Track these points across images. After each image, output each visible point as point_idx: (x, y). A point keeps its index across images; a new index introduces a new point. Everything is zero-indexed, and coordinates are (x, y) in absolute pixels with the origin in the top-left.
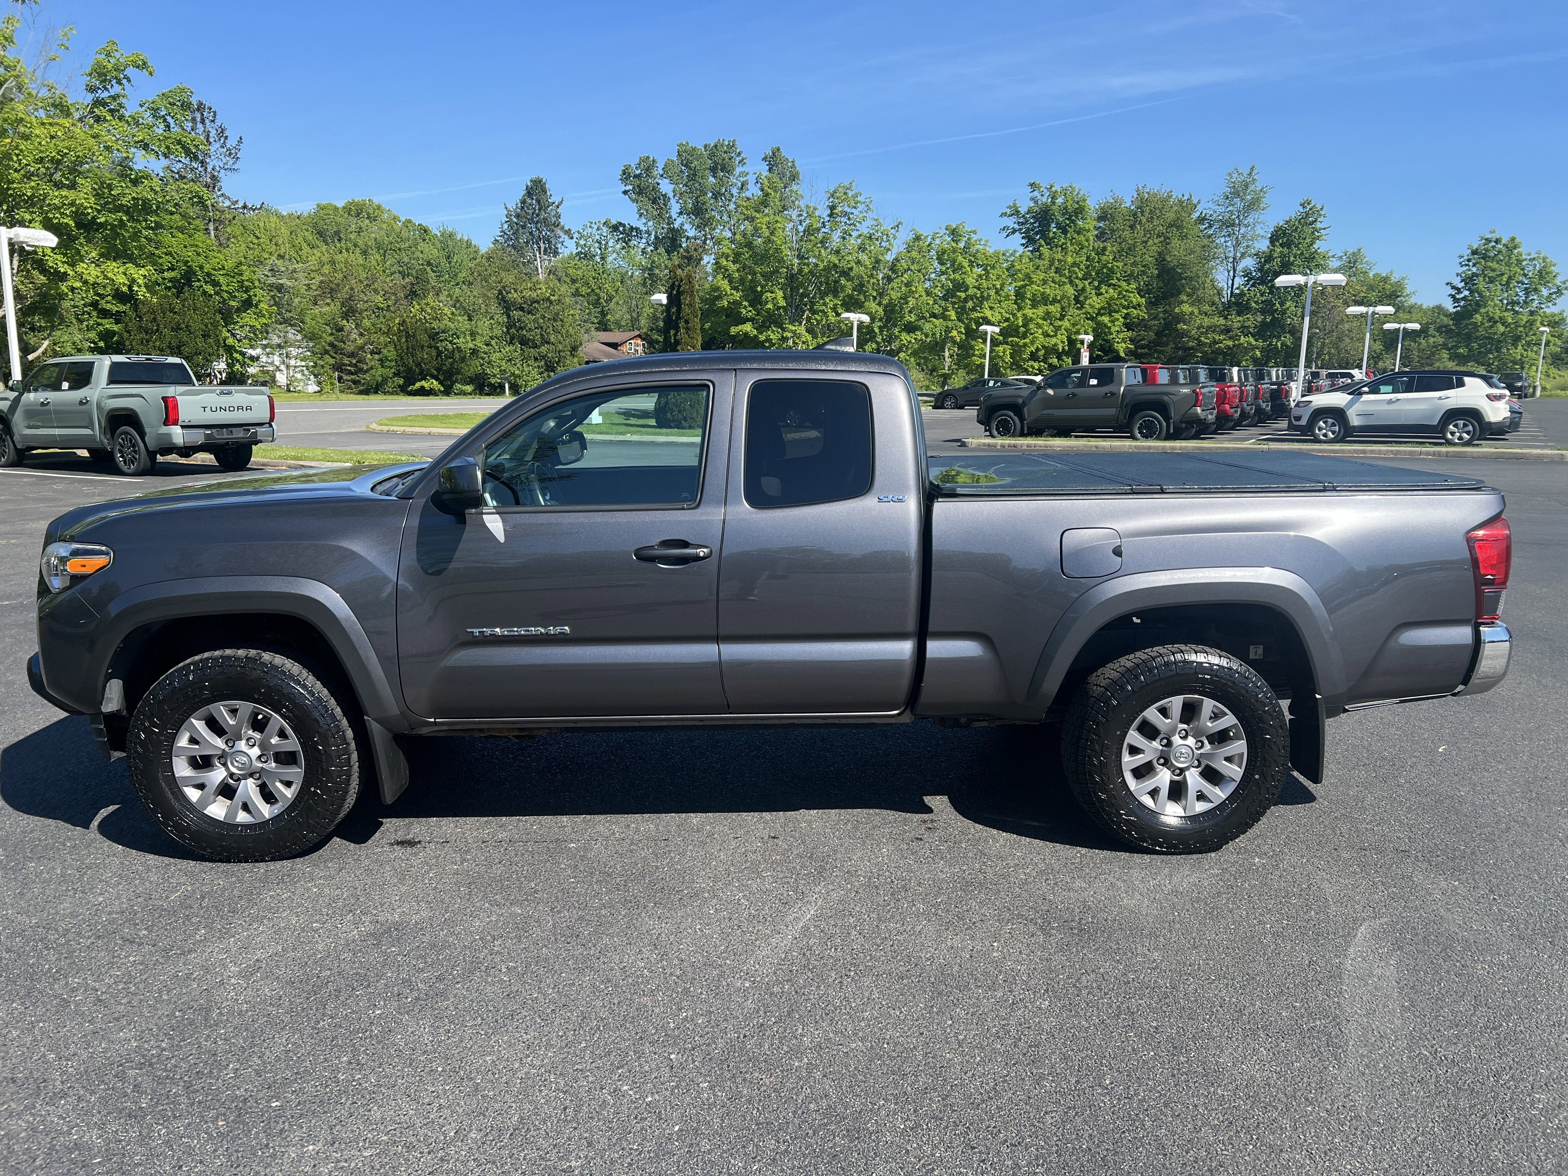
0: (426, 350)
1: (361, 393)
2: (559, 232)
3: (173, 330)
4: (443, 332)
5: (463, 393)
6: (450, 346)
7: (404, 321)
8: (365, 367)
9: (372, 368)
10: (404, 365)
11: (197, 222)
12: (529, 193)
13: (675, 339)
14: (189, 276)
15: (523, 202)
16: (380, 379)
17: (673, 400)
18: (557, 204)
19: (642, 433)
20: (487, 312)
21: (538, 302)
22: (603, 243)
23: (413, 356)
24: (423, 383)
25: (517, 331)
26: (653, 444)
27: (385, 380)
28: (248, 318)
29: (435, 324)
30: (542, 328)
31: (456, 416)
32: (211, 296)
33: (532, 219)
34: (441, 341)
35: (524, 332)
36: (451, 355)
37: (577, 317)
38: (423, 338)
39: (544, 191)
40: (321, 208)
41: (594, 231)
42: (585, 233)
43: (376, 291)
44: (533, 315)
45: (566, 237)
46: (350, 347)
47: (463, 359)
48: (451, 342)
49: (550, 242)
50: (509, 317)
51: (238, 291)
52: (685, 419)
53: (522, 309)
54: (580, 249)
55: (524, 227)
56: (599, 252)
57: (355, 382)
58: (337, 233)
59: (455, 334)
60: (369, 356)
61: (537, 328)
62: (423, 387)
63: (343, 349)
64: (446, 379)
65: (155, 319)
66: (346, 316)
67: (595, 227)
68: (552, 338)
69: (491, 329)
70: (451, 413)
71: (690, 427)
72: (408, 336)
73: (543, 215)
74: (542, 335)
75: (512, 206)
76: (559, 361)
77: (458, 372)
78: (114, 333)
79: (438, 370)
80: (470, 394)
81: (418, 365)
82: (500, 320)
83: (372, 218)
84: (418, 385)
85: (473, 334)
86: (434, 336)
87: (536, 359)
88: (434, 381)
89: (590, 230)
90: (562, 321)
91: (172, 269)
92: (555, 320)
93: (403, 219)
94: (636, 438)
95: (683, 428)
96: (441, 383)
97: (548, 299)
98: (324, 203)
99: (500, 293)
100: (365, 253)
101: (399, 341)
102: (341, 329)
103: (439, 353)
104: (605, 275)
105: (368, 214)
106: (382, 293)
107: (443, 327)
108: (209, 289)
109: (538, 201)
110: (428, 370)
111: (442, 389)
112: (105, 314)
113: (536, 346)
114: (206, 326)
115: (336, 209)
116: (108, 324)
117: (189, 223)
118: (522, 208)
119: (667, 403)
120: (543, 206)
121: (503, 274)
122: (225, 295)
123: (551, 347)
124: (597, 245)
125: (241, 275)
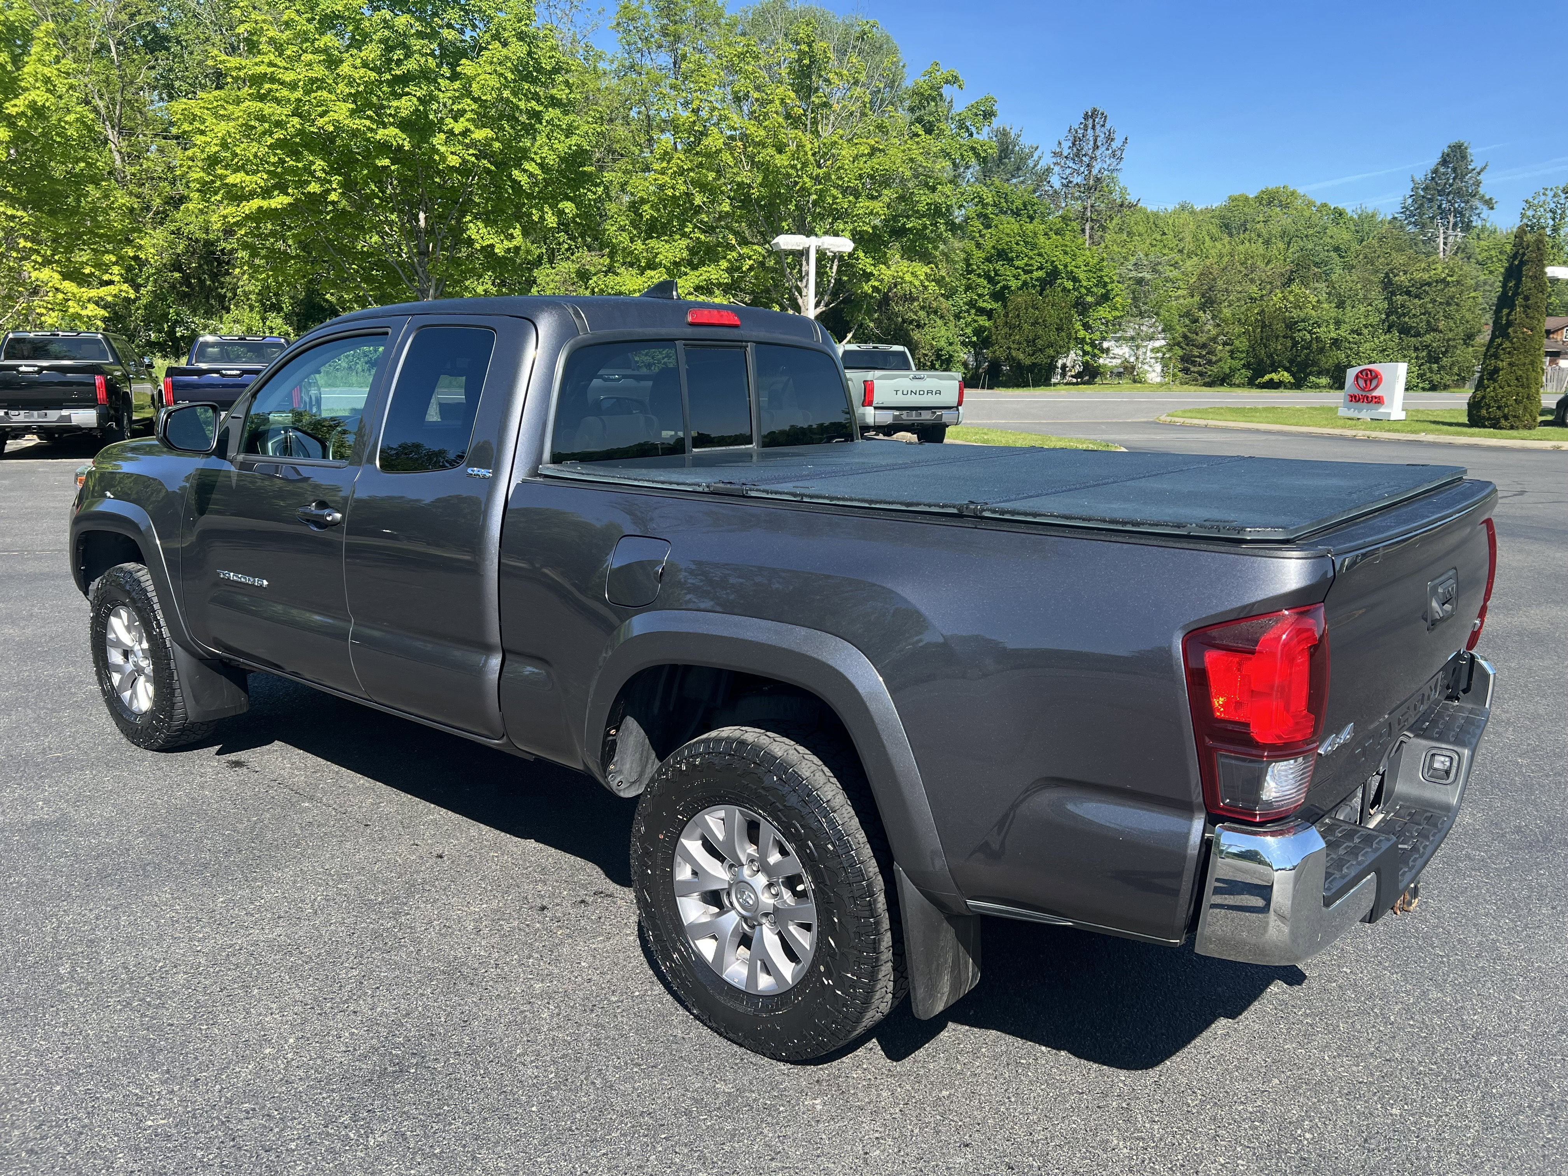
0: (1281, 340)
1: (1206, 385)
2: (1476, 202)
3: (1033, 324)
4: (1303, 321)
5: (1316, 386)
6: (1308, 336)
7: (1263, 311)
8: (1214, 359)
9: (1220, 360)
10: (1255, 356)
11: (1074, 224)
12: (1445, 161)
13: (1507, 320)
14: (1054, 274)
15: (1435, 171)
16: (1228, 371)
17: (1492, 394)
18: (1478, 170)
19: (1441, 432)
20: (1365, 298)
21: (1429, 284)
22: (1559, 212)
23: (1266, 347)
24: (1274, 376)
25: (1398, 318)
26: (1450, 445)
27: (1233, 370)
28: (1103, 312)
29: (1295, 313)
30: (1430, 314)
31: (1266, 410)
32: (1069, 291)
33: (1443, 190)
34: (1299, 330)
35: (1407, 319)
36: (1308, 346)
37: (1480, 300)
38: (1280, 327)
39: (1464, 157)
40: (1233, 199)
41: (1549, 199)
42: (1536, 202)
43: (1252, 281)
44: (1420, 299)
45: (1485, 208)
46: (1202, 339)
47: (1321, 350)
48: (1310, 332)
49: (1462, 215)
50: (1391, 303)
51: (1096, 286)
52: (1506, 418)
53: (1408, 293)
54: (1525, 221)
55: (1431, 200)
56: (1551, 222)
57: (1201, 374)
58: (1244, 224)
59: (1316, 323)
60: (1220, 347)
61: (1424, 314)
62: (1272, 380)
63: (1193, 340)
64: (1299, 371)
65: (1018, 315)
66: (1202, 307)
67: (1551, 194)
68: (1441, 325)
69: (1366, 317)
70: (1260, 407)
71: (1512, 428)
72: (1264, 326)
73: (1459, 184)
74: (1428, 322)
75: (1420, 177)
76: (1447, 351)
77: (1315, 363)
78: (985, 329)
79: (1291, 362)
80: (1325, 387)
81: (1270, 356)
82: (1380, 306)
83: (1284, 206)
84: (1267, 377)
85: (1338, 323)
86: (1291, 325)
87: (1416, 349)
88: (1286, 374)
89: (1543, 198)
90: (1457, 305)
91: (1041, 268)
92: (1448, 304)
93: (1318, 204)
94: (1430, 438)
95: (1501, 428)
96: (1293, 375)
97: (1443, 280)
98: (1236, 193)
99: (1387, 275)
100: (1267, 242)
101: (1254, 332)
102: (1196, 321)
103: (1295, 344)
104: (1555, 250)
105: (1281, 201)
106: (1258, 282)
107: (1302, 315)
108: (1069, 285)
109: (1454, 170)
110: (1280, 361)
111: (1293, 381)
112: (981, 311)
113: (1418, 335)
114: (1061, 320)
115: (1247, 199)
116: (983, 321)
117: (1067, 225)
118: (1433, 178)
119: (1484, 397)
120: (1460, 175)
121: (1394, 254)
122: (1084, 291)
123: (1438, 336)
124: (1549, 215)
125: (1101, 270)
